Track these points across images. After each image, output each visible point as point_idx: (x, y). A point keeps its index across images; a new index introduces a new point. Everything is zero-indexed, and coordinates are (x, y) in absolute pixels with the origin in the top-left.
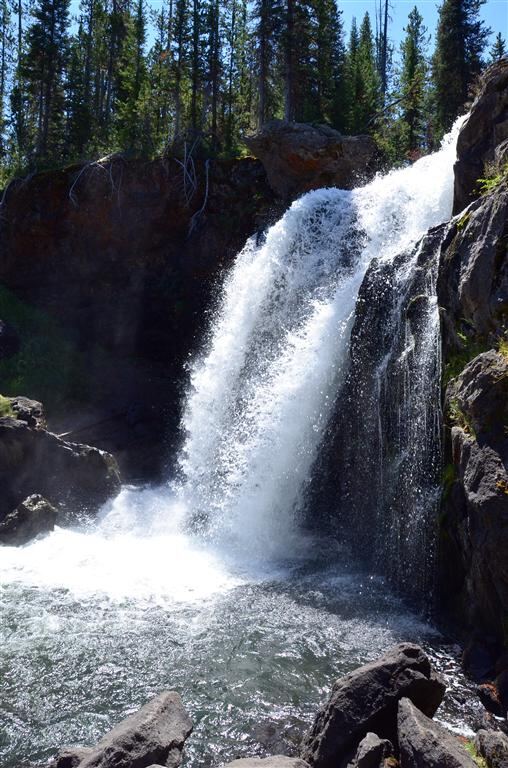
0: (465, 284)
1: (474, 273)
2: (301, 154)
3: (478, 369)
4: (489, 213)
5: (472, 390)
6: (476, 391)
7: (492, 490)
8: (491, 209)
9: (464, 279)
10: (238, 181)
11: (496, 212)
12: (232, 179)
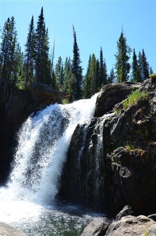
0: (112, 133)
1: (115, 130)
2: (47, 93)
3: (120, 150)
4: (118, 119)
5: (119, 154)
6: (120, 155)
7: (129, 175)
8: (118, 118)
9: (112, 131)
10: (21, 96)
11: (120, 119)
12: (19, 95)
